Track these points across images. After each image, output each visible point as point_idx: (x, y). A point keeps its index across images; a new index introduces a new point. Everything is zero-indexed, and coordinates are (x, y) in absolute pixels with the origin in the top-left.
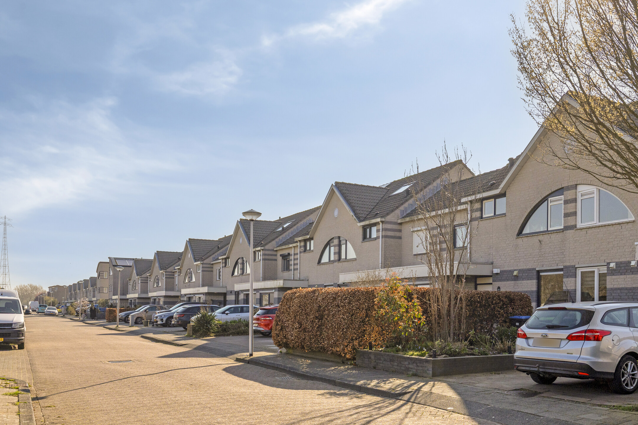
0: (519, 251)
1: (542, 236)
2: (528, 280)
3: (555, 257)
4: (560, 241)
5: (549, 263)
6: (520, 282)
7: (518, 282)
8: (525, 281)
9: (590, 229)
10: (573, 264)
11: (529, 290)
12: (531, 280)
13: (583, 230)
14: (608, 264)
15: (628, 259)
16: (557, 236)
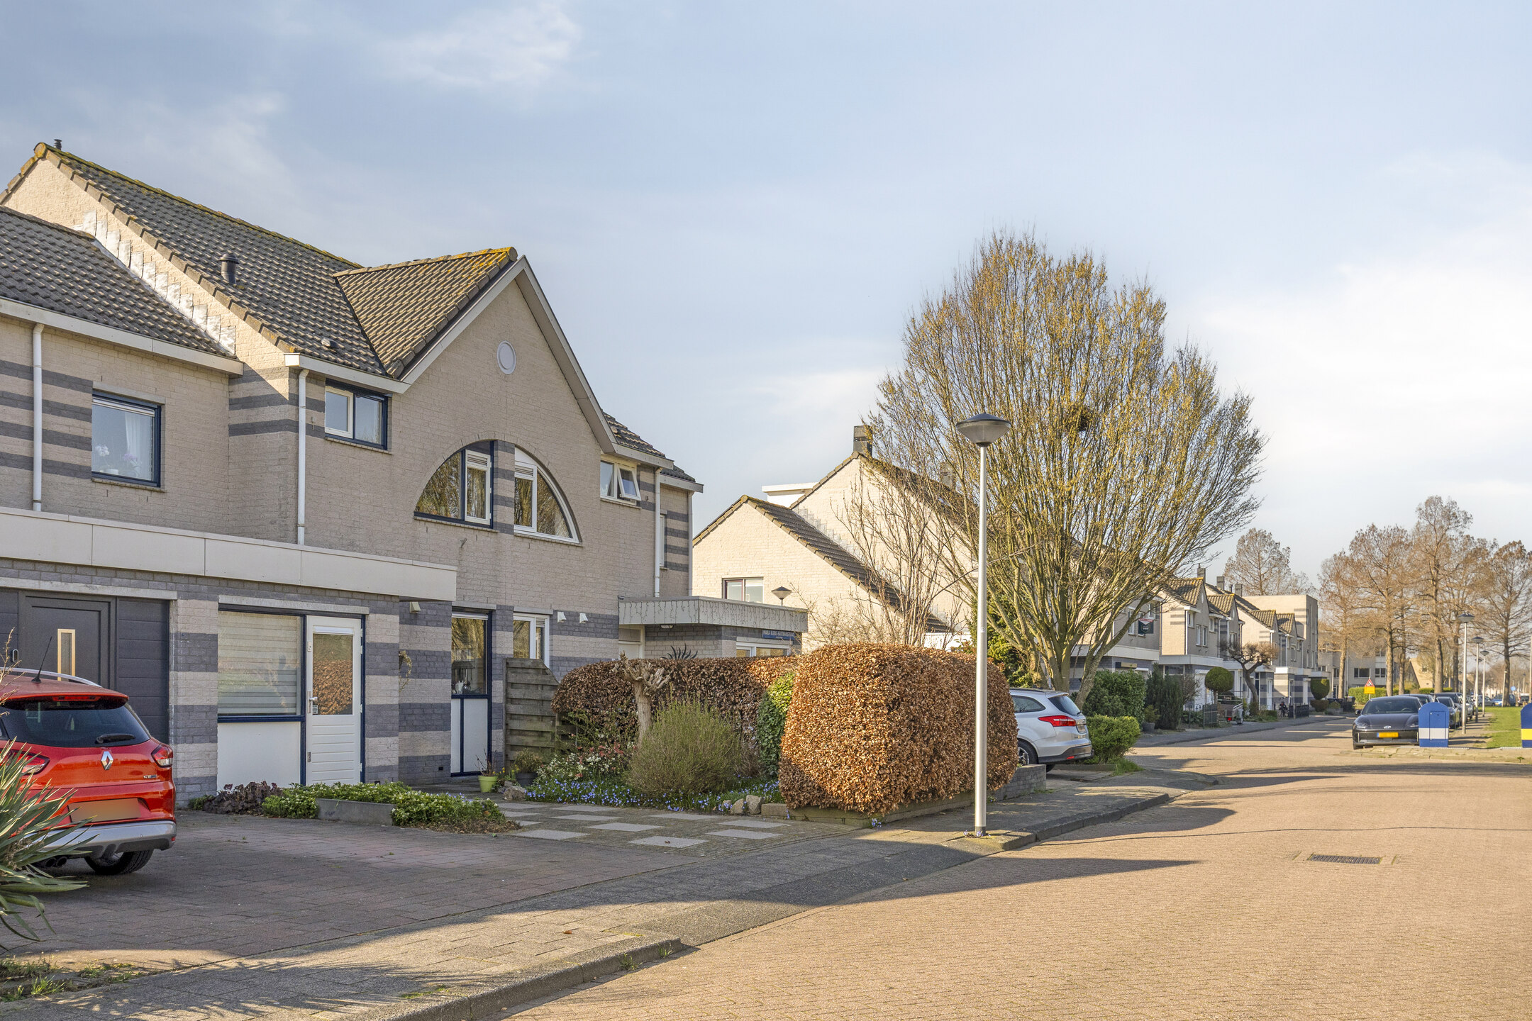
0: (419, 552)
1: (463, 530)
2: (437, 626)
3: (485, 583)
4: (493, 550)
5: (474, 594)
6: (422, 628)
7: (417, 627)
8: (431, 628)
9: (533, 542)
10: (510, 604)
11: (439, 649)
12: (442, 626)
13: (526, 540)
14: (556, 612)
15: (577, 609)
16: (489, 539)
